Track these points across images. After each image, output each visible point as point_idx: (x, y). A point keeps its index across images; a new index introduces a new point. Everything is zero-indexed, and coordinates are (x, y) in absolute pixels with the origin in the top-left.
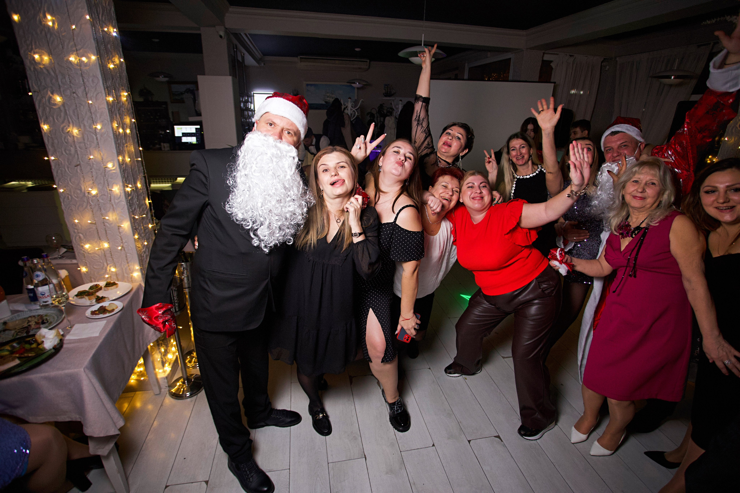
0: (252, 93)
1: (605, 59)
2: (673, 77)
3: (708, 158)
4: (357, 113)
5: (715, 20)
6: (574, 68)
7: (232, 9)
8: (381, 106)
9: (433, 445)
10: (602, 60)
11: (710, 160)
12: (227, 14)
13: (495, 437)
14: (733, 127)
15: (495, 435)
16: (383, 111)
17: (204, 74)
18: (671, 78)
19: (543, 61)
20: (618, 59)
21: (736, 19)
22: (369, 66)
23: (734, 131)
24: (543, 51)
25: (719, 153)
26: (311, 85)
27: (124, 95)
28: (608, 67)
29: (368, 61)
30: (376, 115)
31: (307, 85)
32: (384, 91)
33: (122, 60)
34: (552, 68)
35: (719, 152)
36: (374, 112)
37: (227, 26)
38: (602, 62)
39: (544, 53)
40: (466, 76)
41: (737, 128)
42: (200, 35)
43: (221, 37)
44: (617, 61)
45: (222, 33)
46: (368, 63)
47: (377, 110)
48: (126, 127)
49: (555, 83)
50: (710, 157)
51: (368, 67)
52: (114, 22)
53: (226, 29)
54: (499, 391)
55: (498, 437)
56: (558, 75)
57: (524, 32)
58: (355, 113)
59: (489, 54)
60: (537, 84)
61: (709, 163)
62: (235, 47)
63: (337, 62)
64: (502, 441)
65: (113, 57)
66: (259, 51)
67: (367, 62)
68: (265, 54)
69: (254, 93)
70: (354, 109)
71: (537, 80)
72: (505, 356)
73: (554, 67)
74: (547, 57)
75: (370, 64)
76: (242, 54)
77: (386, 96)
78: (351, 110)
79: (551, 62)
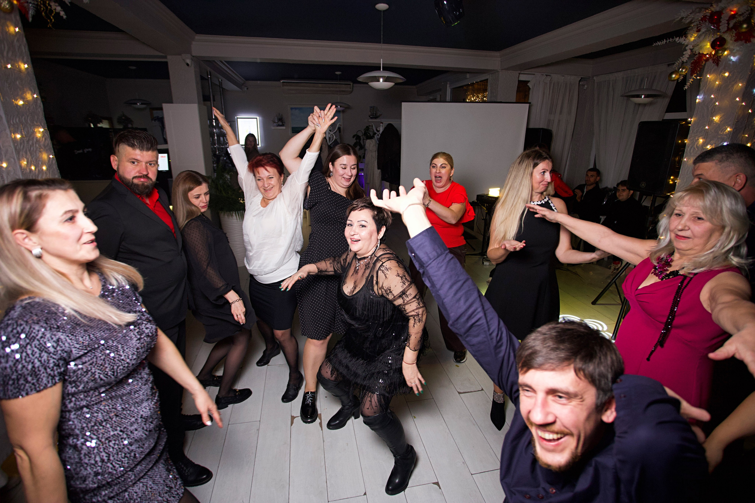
0: (236, 117)
1: (582, 78)
2: (643, 96)
3: (670, 178)
4: (335, 137)
5: (665, 41)
6: (552, 88)
7: (198, 37)
8: (367, 128)
9: (365, 494)
10: (579, 79)
11: (672, 181)
12: (194, 43)
13: (434, 483)
14: (691, 148)
15: (434, 482)
16: (369, 134)
17: (171, 101)
18: (641, 97)
19: (520, 82)
20: (595, 78)
21: (685, 40)
22: (353, 89)
23: (692, 151)
24: (520, 72)
25: (680, 175)
26: (296, 109)
27: (40, 132)
28: (586, 86)
29: (352, 84)
30: (362, 137)
31: (292, 109)
32: (370, 113)
33: (35, 96)
34: (529, 89)
35: (680, 173)
36: (360, 134)
37: (194, 54)
38: (580, 81)
39: (519, 74)
40: (448, 98)
41: (694, 148)
42: (166, 63)
43: (188, 65)
44: (594, 80)
45: (189, 61)
46: (352, 85)
47: (363, 132)
48: (42, 163)
49: (530, 103)
50: (672, 177)
51: (351, 90)
52: (25, 58)
53: (193, 56)
54: (447, 431)
55: (437, 484)
56: (535, 96)
57: (497, 54)
58: (333, 137)
59: (468, 76)
60: (515, 104)
61: (671, 184)
62: (209, 73)
63: (320, 85)
64: (440, 488)
65: (24, 92)
66: (240, 77)
67: (350, 84)
68: (247, 79)
69: (237, 118)
70: (332, 133)
71: (515, 101)
72: (462, 391)
73: (531, 87)
74: (523, 78)
75: (353, 86)
76: (220, 80)
77: (372, 118)
78: (329, 133)
79: (528, 82)
